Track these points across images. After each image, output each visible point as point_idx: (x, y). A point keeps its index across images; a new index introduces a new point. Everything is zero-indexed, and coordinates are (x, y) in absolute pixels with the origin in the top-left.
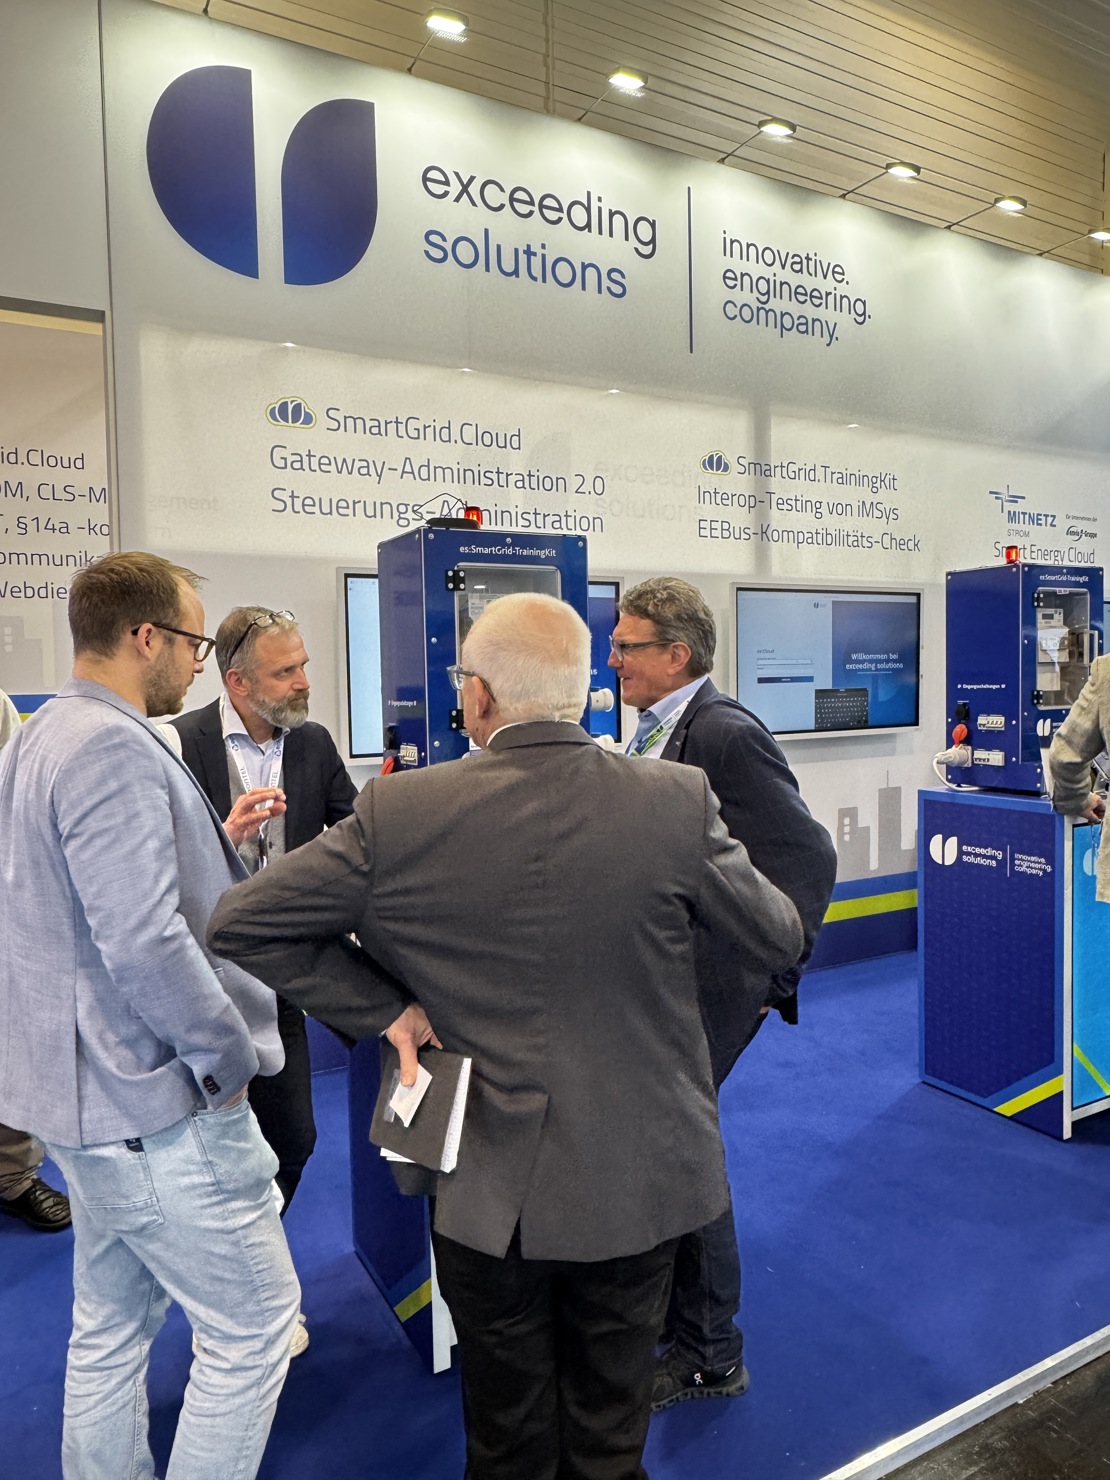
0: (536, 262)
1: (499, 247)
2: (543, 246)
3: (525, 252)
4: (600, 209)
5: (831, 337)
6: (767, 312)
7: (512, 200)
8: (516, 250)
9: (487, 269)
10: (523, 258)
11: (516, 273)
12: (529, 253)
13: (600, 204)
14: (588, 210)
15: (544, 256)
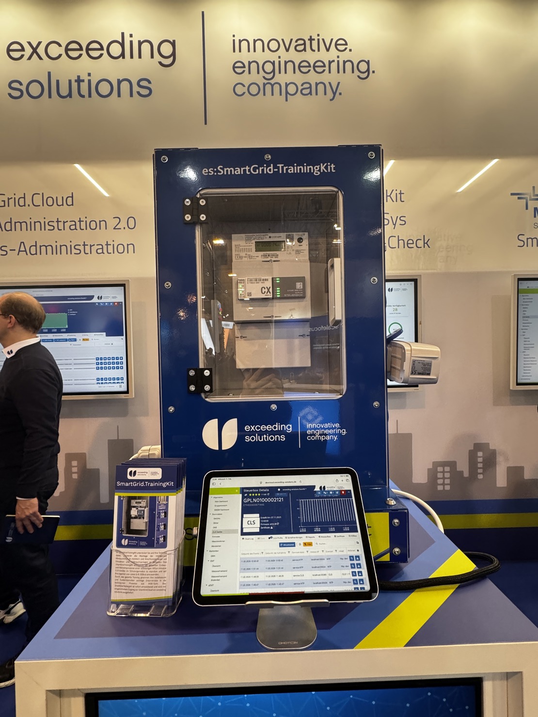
0: (84, 87)
1: (58, 81)
2: (89, 75)
3: (76, 81)
4: (131, 42)
5: (334, 94)
6: (272, 86)
7: (67, 50)
8: (70, 81)
9: (50, 96)
10: (75, 85)
11: (70, 95)
12: (79, 81)
13: (131, 39)
14: (122, 45)
15: (89, 81)
